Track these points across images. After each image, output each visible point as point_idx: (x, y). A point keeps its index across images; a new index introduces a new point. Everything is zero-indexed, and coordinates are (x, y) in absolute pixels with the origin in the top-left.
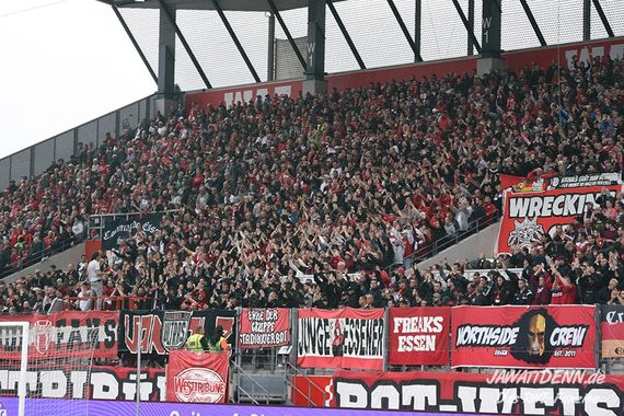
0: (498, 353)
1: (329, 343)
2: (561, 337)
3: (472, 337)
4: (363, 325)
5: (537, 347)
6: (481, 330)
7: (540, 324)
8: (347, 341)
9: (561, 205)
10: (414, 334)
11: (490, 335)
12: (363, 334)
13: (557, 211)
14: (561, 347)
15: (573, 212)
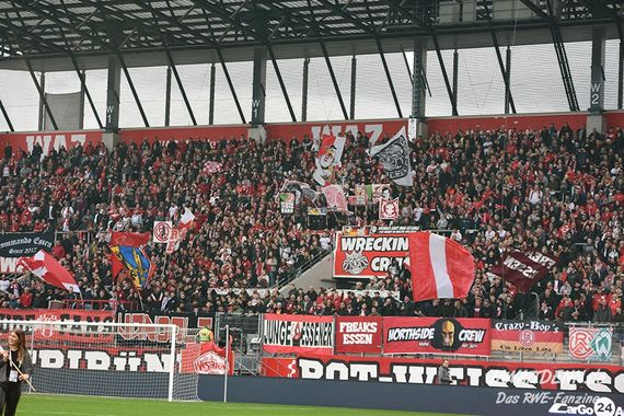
0: (421, 344)
1: (290, 337)
2: (466, 336)
3: (401, 336)
4: (317, 326)
5: (449, 341)
6: (407, 331)
7: (450, 327)
8: (305, 336)
9: (380, 244)
10: (355, 333)
11: (414, 334)
12: (316, 333)
13: (377, 248)
14: (467, 342)
15: (389, 249)
